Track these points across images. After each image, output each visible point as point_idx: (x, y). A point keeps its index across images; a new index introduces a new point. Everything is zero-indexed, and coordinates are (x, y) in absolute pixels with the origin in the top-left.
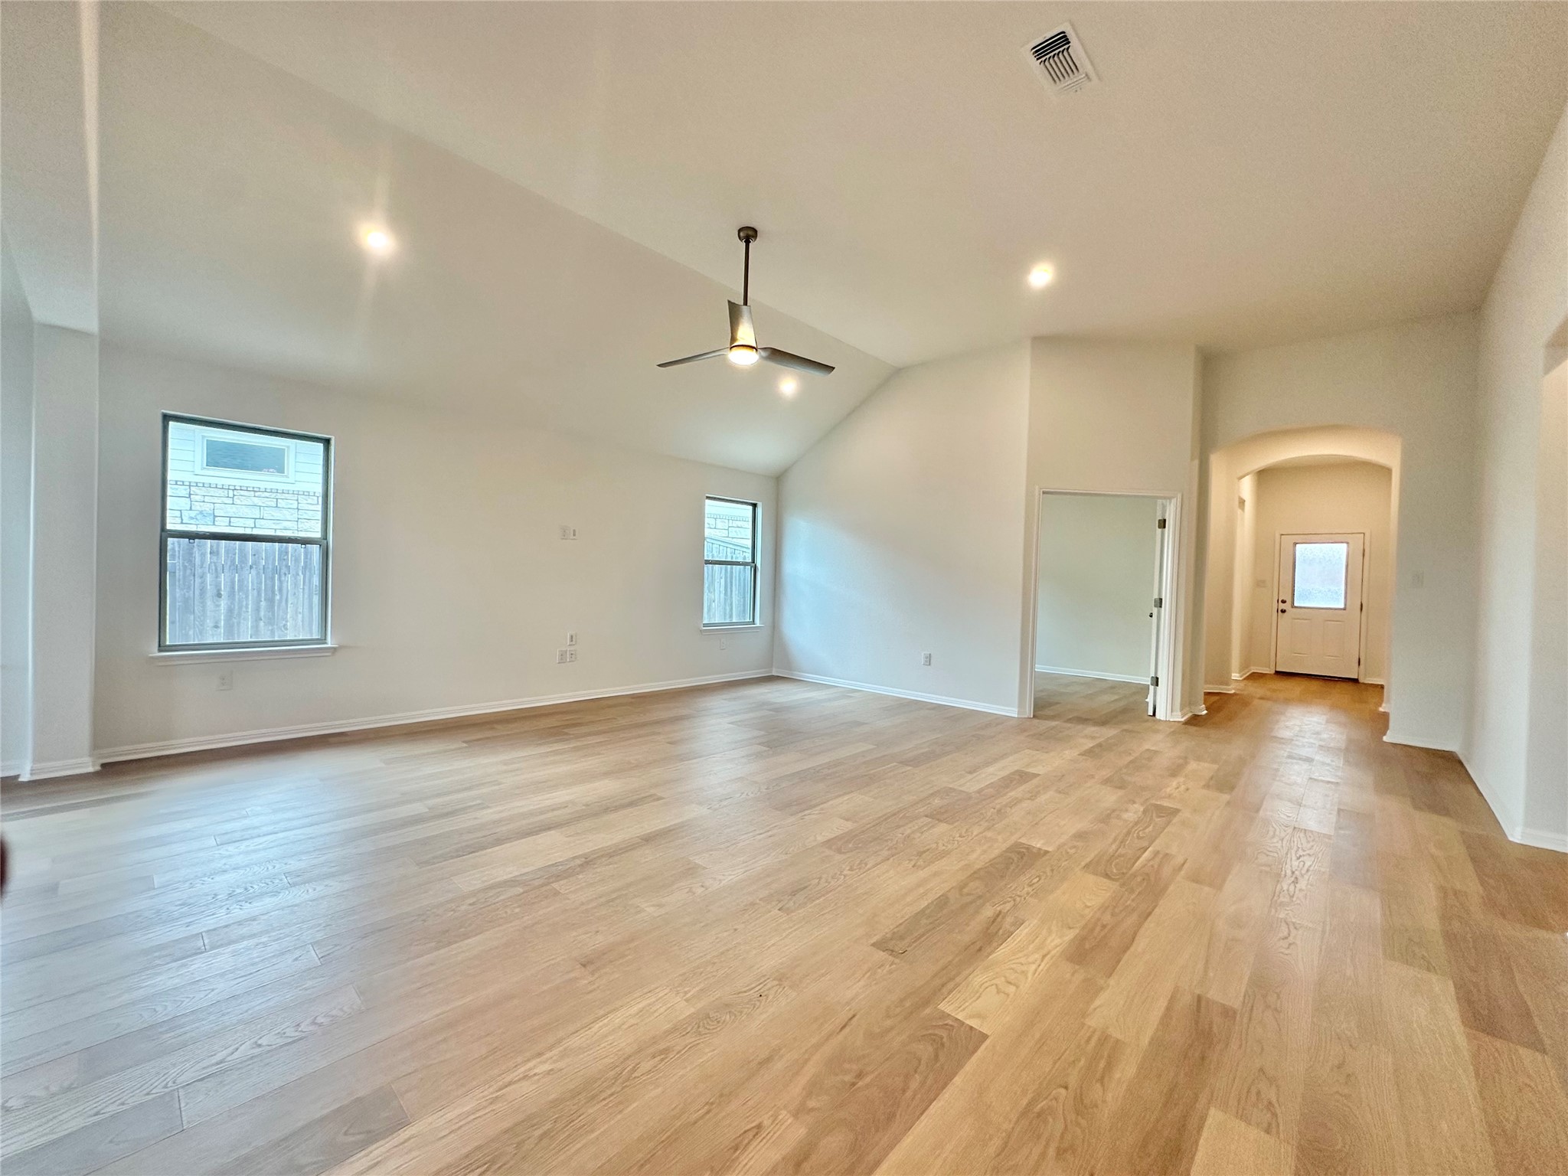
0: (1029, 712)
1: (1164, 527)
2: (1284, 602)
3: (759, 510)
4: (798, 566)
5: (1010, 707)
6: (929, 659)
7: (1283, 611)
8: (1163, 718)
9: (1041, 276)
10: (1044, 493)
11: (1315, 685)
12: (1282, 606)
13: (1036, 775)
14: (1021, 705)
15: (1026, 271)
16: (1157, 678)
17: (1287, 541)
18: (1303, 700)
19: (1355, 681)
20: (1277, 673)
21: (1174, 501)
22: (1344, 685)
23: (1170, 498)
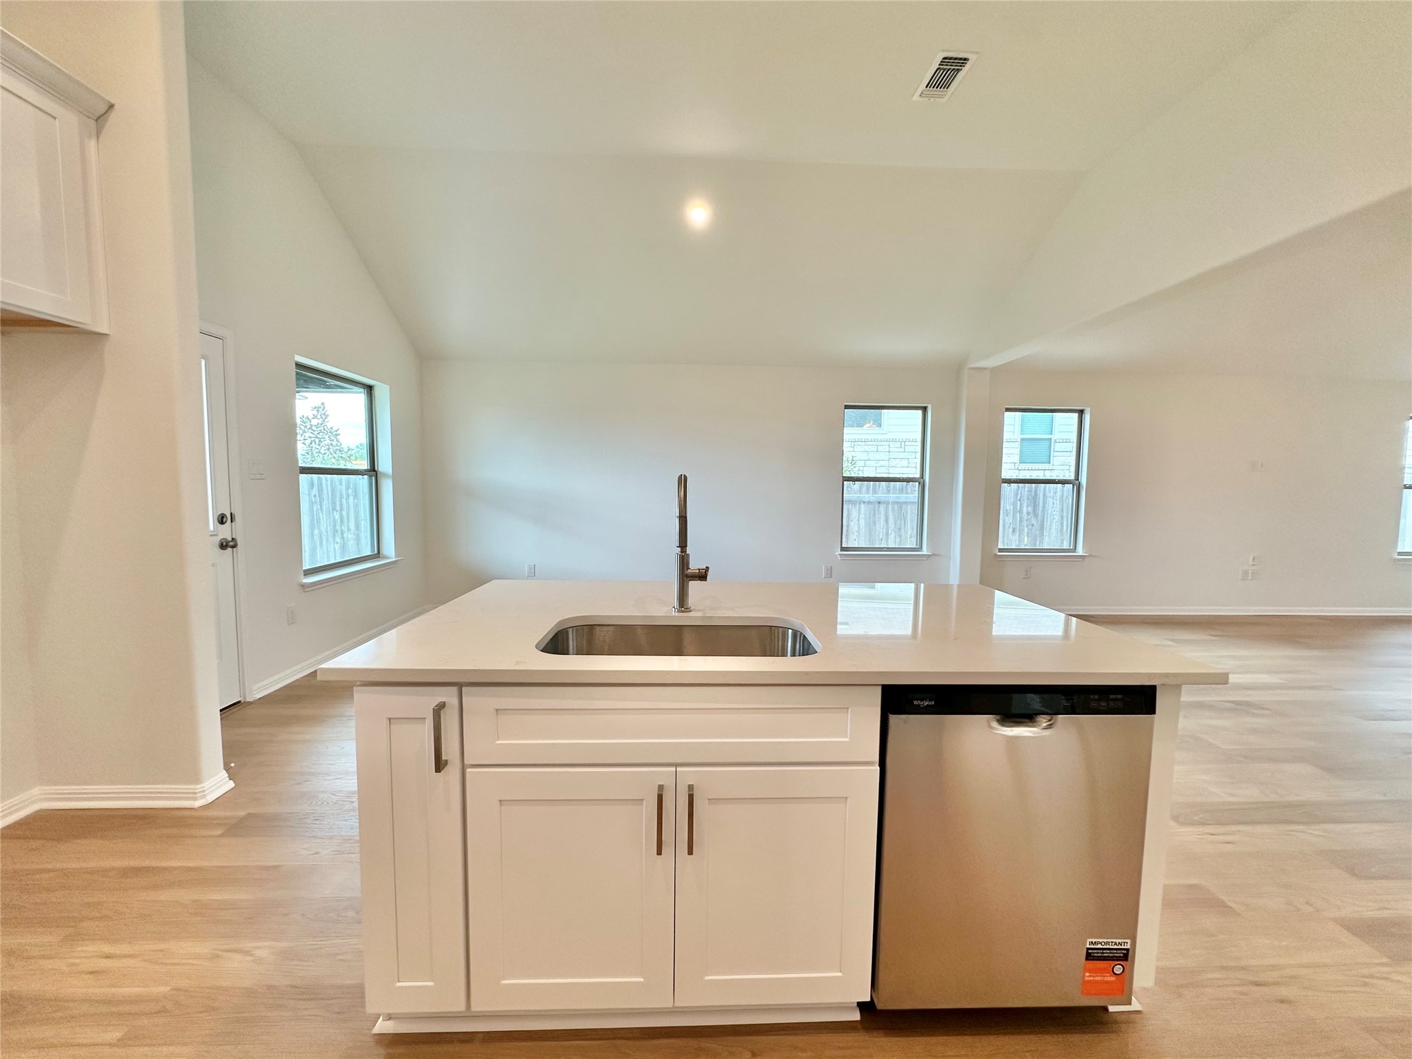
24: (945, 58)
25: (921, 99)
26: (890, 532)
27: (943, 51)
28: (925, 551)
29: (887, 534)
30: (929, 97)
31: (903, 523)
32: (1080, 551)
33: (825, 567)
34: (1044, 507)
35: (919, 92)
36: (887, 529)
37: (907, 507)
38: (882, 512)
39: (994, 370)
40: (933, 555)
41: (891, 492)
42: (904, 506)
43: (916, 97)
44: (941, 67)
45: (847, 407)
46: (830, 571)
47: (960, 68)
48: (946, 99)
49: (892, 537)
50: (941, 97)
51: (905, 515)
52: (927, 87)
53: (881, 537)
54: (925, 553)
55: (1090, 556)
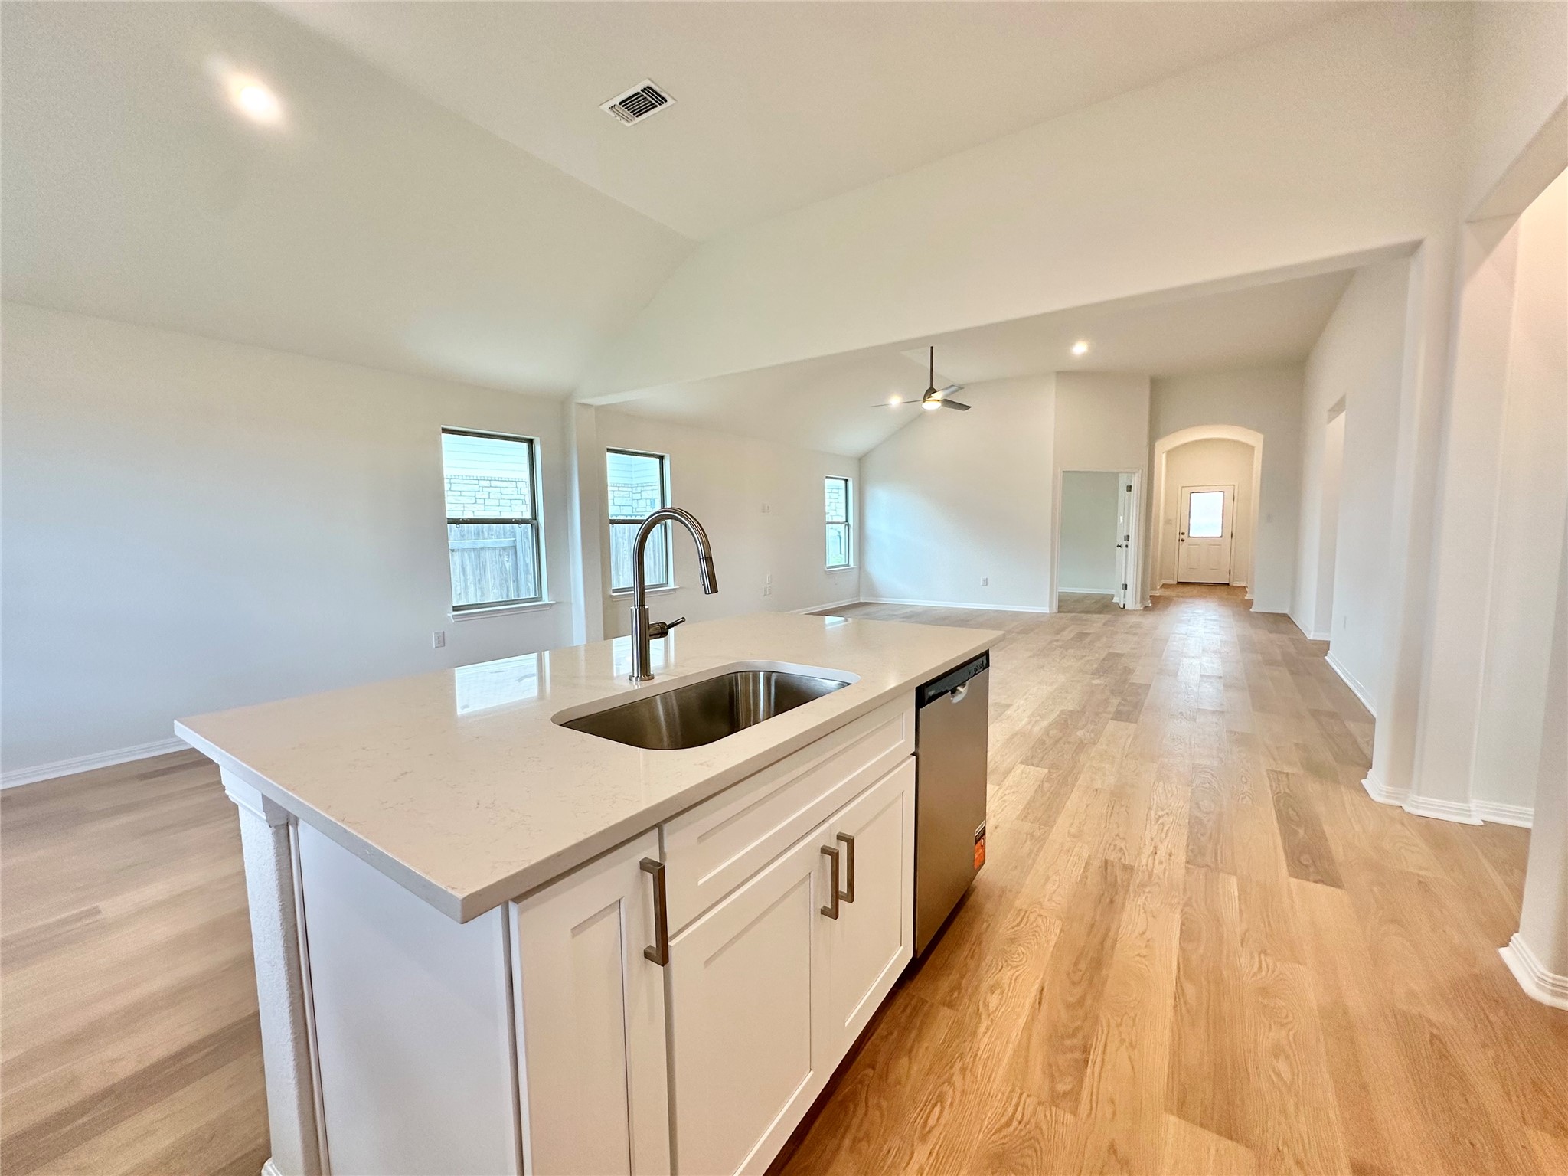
0: (1055, 609)
1: (1130, 491)
2: (1183, 534)
3: (850, 484)
4: (878, 524)
5: (1044, 606)
6: (986, 582)
7: (1183, 540)
8: (1130, 609)
9: (1080, 348)
10: (1064, 472)
11: (1204, 589)
12: (1182, 537)
13: (1089, 634)
14: (1051, 606)
15: (1072, 344)
16: (1126, 585)
17: (1186, 491)
18: (1200, 596)
19: (1228, 584)
20: (1178, 583)
21: (1137, 475)
22: (1223, 588)
23: (1134, 473)
24: (648, 87)
25: (609, 112)
26: (469, 584)
27: (650, 80)
28: (546, 600)
29: (466, 588)
30: (618, 113)
31: (482, 573)
32: (672, 585)
33: (435, 633)
34: (616, 547)
35: (611, 103)
36: (466, 581)
37: (485, 554)
38: (458, 562)
39: (599, 409)
40: (557, 603)
41: (466, 537)
42: (482, 554)
43: (605, 107)
44: (643, 93)
45: (445, 431)
46: (441, 639)
47: (656, 104)
48: (629, 125)
49: (472, 590)
50: (629, 120)
51: (484, 564)
52: (620, 103)
53: (458, 592)
54: (547, 602)
55: (680, 588)
